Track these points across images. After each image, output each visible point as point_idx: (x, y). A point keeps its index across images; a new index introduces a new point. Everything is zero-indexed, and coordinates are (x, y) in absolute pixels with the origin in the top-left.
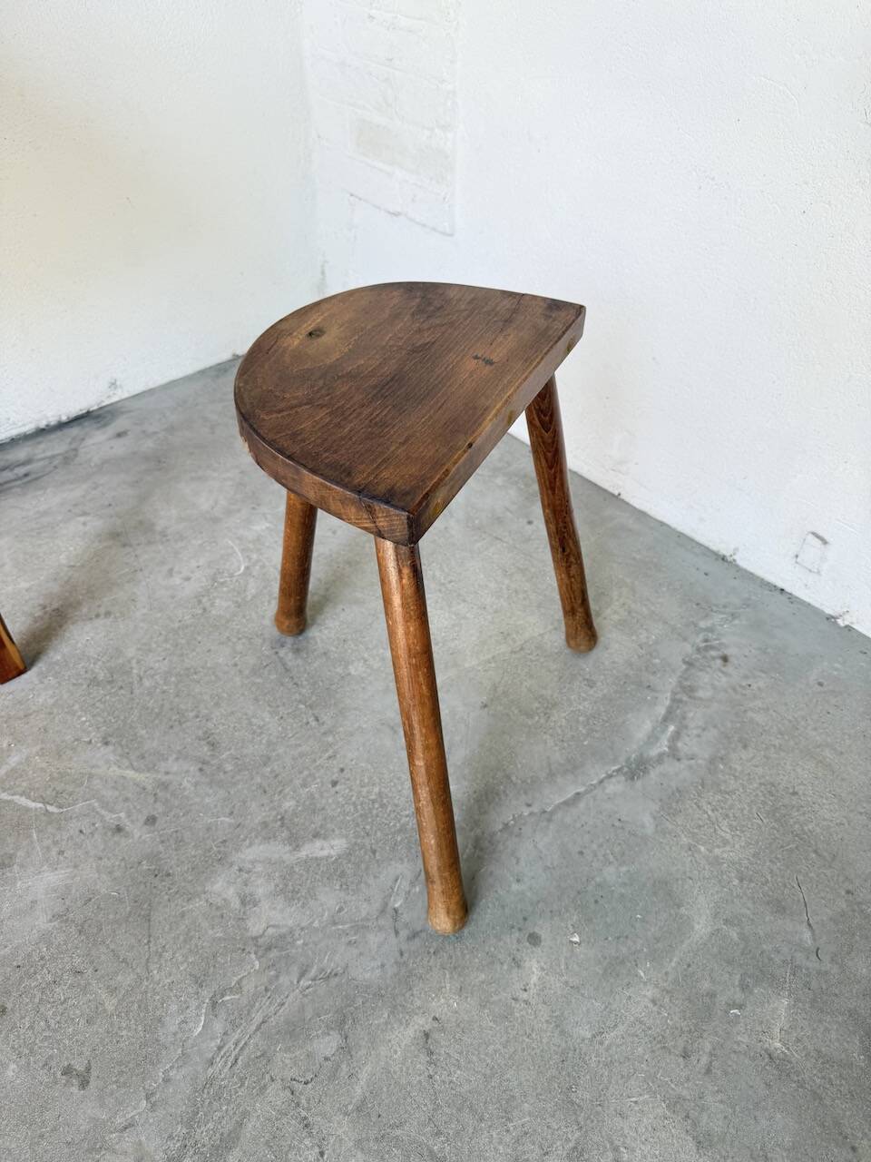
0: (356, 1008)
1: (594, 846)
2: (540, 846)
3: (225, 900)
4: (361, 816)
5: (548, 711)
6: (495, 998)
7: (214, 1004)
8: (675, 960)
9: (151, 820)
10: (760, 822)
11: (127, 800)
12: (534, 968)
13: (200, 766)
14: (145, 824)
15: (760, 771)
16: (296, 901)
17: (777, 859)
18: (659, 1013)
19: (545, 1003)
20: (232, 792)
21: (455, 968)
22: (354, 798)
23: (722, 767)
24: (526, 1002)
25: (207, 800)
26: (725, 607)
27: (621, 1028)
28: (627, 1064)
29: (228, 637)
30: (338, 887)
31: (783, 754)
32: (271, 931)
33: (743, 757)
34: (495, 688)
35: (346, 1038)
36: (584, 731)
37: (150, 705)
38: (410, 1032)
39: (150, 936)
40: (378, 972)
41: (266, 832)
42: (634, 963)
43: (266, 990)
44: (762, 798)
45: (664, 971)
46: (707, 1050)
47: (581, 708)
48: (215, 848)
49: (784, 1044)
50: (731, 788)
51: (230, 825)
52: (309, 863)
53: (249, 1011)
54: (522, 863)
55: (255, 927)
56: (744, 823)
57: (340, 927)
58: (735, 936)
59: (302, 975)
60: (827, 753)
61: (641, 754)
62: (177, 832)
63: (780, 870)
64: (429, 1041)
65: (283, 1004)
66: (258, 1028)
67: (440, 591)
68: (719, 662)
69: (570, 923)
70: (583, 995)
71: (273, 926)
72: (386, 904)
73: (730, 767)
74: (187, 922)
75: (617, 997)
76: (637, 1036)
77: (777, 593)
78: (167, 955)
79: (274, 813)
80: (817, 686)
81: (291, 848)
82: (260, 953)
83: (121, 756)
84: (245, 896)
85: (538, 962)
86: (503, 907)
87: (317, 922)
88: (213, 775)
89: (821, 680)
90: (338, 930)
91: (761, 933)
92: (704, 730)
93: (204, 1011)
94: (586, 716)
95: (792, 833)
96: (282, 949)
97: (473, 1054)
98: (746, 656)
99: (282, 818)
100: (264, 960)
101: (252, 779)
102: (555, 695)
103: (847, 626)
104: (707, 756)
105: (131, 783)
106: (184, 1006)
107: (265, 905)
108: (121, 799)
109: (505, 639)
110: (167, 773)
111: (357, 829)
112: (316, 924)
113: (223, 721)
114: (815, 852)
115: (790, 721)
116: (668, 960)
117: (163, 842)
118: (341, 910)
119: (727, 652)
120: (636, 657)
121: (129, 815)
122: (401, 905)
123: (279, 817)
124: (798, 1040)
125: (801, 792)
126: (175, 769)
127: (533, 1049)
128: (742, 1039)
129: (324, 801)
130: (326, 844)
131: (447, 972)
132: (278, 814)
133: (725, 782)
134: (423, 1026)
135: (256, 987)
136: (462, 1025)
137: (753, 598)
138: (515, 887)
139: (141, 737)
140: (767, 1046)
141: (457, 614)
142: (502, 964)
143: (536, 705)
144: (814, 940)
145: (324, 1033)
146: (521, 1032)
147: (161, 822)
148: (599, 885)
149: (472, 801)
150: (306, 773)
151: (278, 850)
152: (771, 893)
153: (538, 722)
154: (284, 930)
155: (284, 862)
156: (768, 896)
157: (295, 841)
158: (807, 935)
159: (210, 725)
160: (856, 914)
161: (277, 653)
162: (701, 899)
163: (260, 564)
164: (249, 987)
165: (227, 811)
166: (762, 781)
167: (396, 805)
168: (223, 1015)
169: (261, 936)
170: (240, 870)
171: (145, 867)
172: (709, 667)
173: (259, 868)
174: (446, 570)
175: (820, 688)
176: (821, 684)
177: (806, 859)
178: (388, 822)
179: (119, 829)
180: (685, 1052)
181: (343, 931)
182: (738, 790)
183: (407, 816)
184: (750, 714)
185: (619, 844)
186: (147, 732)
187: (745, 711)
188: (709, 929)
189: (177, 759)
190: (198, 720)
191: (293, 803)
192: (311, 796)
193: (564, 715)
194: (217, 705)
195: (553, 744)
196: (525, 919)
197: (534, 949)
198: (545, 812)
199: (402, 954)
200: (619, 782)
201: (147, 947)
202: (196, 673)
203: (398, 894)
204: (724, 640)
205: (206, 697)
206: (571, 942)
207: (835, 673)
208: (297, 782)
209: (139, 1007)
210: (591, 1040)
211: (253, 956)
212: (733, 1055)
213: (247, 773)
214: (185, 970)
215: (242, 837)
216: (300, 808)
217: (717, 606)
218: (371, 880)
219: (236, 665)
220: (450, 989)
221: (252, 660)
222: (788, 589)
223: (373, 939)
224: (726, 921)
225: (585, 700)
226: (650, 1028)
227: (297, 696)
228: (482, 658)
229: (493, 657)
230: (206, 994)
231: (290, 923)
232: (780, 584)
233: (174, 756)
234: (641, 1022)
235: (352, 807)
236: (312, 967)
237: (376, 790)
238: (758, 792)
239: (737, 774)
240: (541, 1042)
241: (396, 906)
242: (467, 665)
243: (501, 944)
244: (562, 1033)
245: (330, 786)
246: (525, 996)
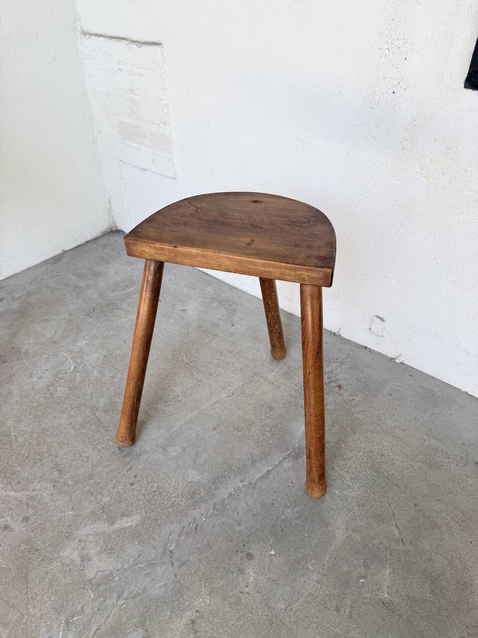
0: (152, 612)
1: (279, 499)
2: (250, 503)
3: (71, 560)
4: (148, 500)
5: (249, 427)
6: (230, 594)
7: (67, 623)
8: (327, 556)
9: (26, 519)
10: (365, 473)
11: (11, 509)
12: (251, 574)
13: (53, 484)
14: (22, 521)
15: (364, 445)
16: (113, 555)
17: (377, 492)
18: (321, 588)
19: (258, 592)
20: (73, 497)
21: (207, 580)
22: (143, 491)
23: (343, 445)
24: (248, 593)
25: (58, 503)
26: (337, 359)
27: (301, 600)
28: (306, 620)
29: (66, 408)
30: (137, 543)
31: (374, 435)
32: (99, 574)
33: (354, 439)
34: (220, 417)
35: (147, 631)
36: (269, 436)
37: (22, 452)
38: (184, 621)
39: (27, 588)
40: (163, 589)
41: (94, 517)
42: (305, 561)
43: (99, 610)
44: (366, 460)
45: (322, 564)
46: (349, 605)
47: (267, 422)
48: (64, 531)
49: (390, 595)
50: (349, 457)
51: (73, 516)
52: (118, 531)
53: (89, 624)
54: (241, 514)
55: (90, 573)
56: (358, 475)
57: (140, 566)
58: (358, 538)
59: (119, 597)
60: (397, 431)
61: (301, 444)
62: (41, 524)
63: (379, 498)
64: (195, 625)
65: (109, 617)
66: (95, 633)
67: (186, 367)
68: (337, 389)
69: (269, 544)
70: (279, 584)
71: (100, 571)
72: (165, 549)
73: (348, 446)
74: (49, 576)
75: (298, 583)
76: (310, 603)
77: (363, 350)
78: (38, 598)
79: (98, 505)
80: (389, 396)
81: (108, 524)
82: (94, 589)
83: (6, 484)
84: (83, 556)
85: (253, 569)
86: (231, 541)
87: (126, 565)
88: (62, 488)
89: (391, 393)
90: (139, 567)
91: (372, 534)
92: (332, 426)
93: (62, 629)
94: (270, 427)
95: (383, 476)
96: (107, 584)
97: (220, 628)
98: (350, 384)
99: (103, 508)
100: (96, 592)
101: (84, 487)
102: (253, 417)
103: (401, 363)
104: (335, 441)
105: (13, 499)
106: (50, 627)
107: (95, 559)
108: (7, 509)
109: (224, 390)
110: (34, 490)
111: (147, 509)
112: (126, 566)
113: (65, 456)
114: (397, 485)
115: (376, 416)
116: (324, 557)
117: (33, 531)
118: (139, 557)
119: (341, 383)
120: (294, 391)
121: (12, 518)
122: (174, 549)
123: (101, 508)
124: (397, 591)
125: (386, 454)
126: (39, 487)
127: (254, 620)
128: (367, 596)
129: (126, 495)
130: (129, 520)
131: (202, 583)
132: (100, 506)
133: (346, 453)
134: (191, 617)
135: (92, 609)
136: (213, 613)
137: (351, 353)
138: (237, 528)
139: (18, 471)
140: (380, 597)
141: (196, 380)
142: (233, 573)
143: (243, 424)
144: (400, 534)
145: (133, 630)
146: (247, 611)
147: (31, 520)
148: (284, 521)
149: (211, 484)
150: (115, 480)
151: (102, 527)
152: (375, 512)
153: (244, 433)
154: (107, 573)
155: (105, 533)
156: (374, 513)
157: (111, 520)
158: (396, 532)
159: (58, 460)
160: (421, 517)
161: (95, 414)
162: (339, 520)
163: (83, 364)
164: (88, 610)
165: (71, 507)
166: (365, 450)
167: (168, 492)
168: (73, 628)
169: (94, 578)
170: (80, 541)
171: (23, 548)
172: (332, 392)
173: (91, 538)
174: (189, 356)
175: (390, 397)
176: (390, 395)
177: (392, 490)
178: (163, 502)
179: (6, 527)
180: (337, 608)
181: (142, 568)
182: (353, 457)
183: (174, 497)
184: (355, 415)
185: (293, 496)
186: (21, 468)
187: (353, 414)
188: (345, 536)
189: (40, 481)
190: (51, 457)
191: (108, 499)
192: (119, 493)
193: (258, 428)
194: (61, 447)
195: (253, 445)
196: (244, 546)
197: (250, 562)
198: (251, 484)
199: (176, 576)
200: (290, 461)
201: (26, 595)
202: (48, 431)
203: (171, 542)
204: (338, 377)
205: (55, 444)
206: (271, 555)
207: (397, 388)
208: (110, 486)
209: (23, 632)
210: (285, 610)
211: (90, 591)
212: (363, 606)
213: (81, 484)
214: (50, 605)
215: (80, 522)
216: (113, 501)
217: (332, 359)
218: (156, 537)
219: (71, 423)
220: (205, 593)
221: (80, 420)
222: (369, 347)
223: (159, 570)
224: (353, 531)
225: (268, 418)
226: (317, 598)
227: (108, 437)
228: (211, 402)
229: (218, 401)
230: (63, 618)
231: (111, 568)
232: (365, 345)
233: (38, 480)
234: (312, 595)
235: (142, 496)
236: (124, 592)
237: (156, 485)
238: (364, 457)
239: (351, 448)
240: (258, 615)
241: (171, 549)
242: (203, 407)
243: (232, 562)
244: (269, 608)
245: (129, 486)
246: (247, 589)
